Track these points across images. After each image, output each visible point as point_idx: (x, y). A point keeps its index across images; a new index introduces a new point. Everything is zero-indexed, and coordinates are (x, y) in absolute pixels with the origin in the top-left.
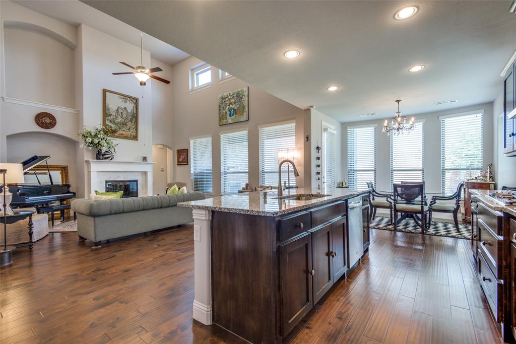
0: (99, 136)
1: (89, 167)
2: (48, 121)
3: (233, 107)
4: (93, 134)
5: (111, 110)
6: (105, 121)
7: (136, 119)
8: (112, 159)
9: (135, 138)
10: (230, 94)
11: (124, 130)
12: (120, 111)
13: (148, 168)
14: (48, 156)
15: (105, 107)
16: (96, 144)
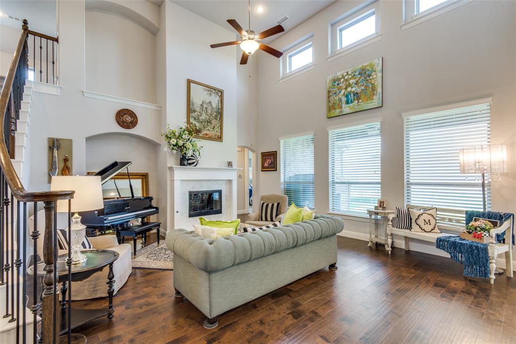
0: (184, 136)
1: (172, 176)
2: (129, 119)
3: (353, 89)
4: (177, 134)
5: (195, 105)
6: (189, 118)
7: (221, 115)
8: (197, 164)
9: (220, 138)
10: (347, 73)
11: (208, 130)
12: (205, 106)
13: (233, 175)
14: (129, 162)
15: (190, 102)
16: (181, 147)
